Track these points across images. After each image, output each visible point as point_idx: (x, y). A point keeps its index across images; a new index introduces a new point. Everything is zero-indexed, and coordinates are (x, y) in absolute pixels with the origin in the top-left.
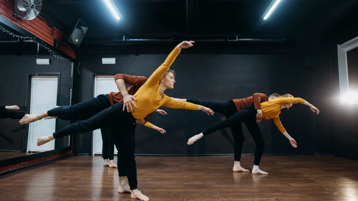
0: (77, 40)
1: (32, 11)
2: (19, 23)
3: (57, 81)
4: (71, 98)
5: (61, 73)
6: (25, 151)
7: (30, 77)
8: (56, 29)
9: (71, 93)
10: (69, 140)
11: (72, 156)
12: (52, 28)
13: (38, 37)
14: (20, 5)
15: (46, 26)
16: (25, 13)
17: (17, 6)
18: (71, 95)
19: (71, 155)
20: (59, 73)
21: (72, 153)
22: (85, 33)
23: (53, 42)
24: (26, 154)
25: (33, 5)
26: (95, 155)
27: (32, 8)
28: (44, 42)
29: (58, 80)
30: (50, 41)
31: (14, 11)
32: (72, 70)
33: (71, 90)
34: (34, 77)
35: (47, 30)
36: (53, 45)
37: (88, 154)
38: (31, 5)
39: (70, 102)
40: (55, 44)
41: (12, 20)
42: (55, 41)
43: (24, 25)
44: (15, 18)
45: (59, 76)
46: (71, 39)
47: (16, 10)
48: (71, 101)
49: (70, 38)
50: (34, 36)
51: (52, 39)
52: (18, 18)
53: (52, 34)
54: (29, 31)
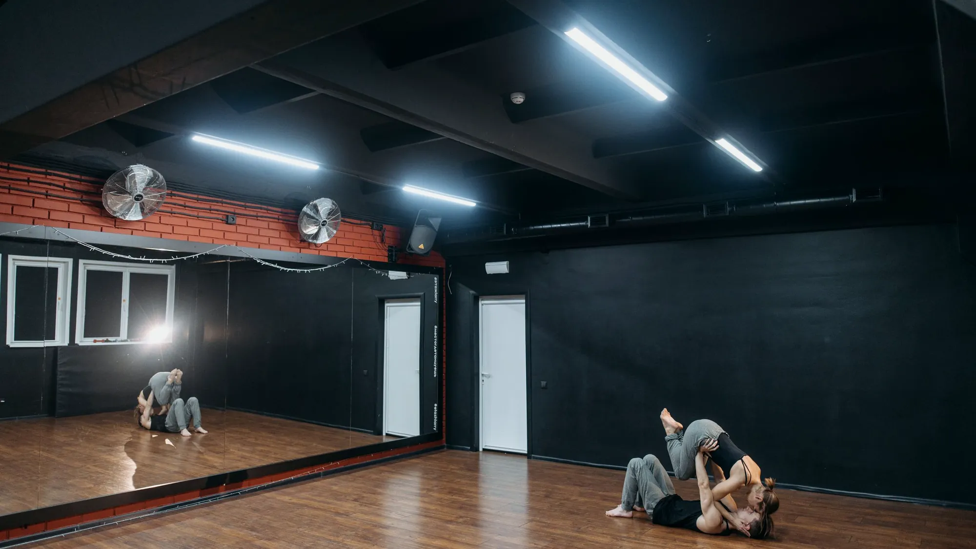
0: (422, 246)
1: (324, 230)
2: (314, 248)
3: (420, 307)
4: (435, 343)
5: (424, 294)
6: (380, 433)
7: (382, 302)
8: (389, 227)
9: (435, 334)
10: (435, 420)
11: (445, 449)
12: (379, 229)
13: (351, 257)
14: (306, 226)
15: (370, 231)
16: (316, 236)
17: (302, 231)
18: (435, 337)
19: (442, 447)
20: (421, 294)
21: (445, 444)
22: (437, 230)
23: (386, 253)
24: (382, 439)
25: (324, 221)
26: (484, 450)
27: (323, 225)
28: (364, 261)
29: (421, 305)
30: (378, 255)
31: (300, 235)
32: (435, 291)
33: (436, 327)
34: (388, 302)
35: (372, 238)
36: (386, 260)
37: (469, 448)
38: (322, 221)
39: (435, 351)
40: (390, 257)
41: (300, 248)
42: (390, 250)
43: (323, 246)
44: (305, 245)
45: (423, 298)
46: (410, 246)
47: (302, 234)
48: (435, 348)
49: (408, 245)
50: (343, 259)
51: (385, 250)
52: (309, 243)
53: (382, 241)
54: (334, 255)
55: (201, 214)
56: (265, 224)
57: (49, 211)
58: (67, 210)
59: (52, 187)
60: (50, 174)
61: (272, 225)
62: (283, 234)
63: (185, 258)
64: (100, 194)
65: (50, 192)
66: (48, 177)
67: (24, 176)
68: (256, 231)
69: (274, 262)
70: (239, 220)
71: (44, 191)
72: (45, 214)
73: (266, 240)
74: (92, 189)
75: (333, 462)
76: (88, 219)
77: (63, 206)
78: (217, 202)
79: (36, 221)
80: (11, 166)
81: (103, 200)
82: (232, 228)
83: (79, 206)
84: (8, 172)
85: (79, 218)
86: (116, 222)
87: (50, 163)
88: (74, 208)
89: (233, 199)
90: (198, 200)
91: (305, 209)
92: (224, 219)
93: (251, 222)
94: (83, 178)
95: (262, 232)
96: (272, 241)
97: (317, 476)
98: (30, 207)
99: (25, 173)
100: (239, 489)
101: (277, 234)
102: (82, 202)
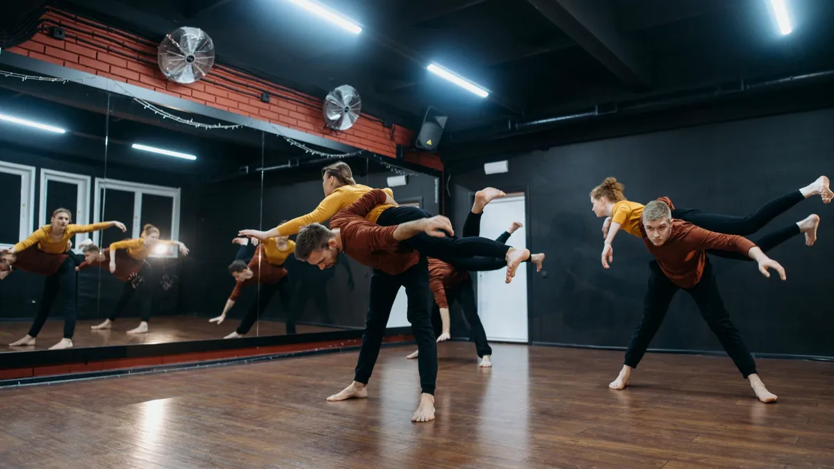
0: (429, 142)
1: (346, 116)
2: (335, 135)
5: (423, 198)
8: (397, 127)
12: (389, 127)
13: (366, 148)
14: (330, 112)
15: (381, 128)
16: (339, 122)
17: (327, 116)
20: (421, 198)
22: (443, 127)
23: (395, 150)
25: (347, 108)
27: (346, 111)
28: (377, 154)
30: (388, 150)
31: (324, 121)
32: (436, 192)
35: (382, 134)
36: (394, 156)
38: (344, 108)
40: (398, 154)
41: (323, 134)
42: (398, 148)
43: (343, 136)
44: (328, 131)
45: (421, 202)
46: (419, 142)
47: (326, 120)
49: (417, 141)
50: (360, 149)
51: (394, 147)
52: (332, 130)
53: (392, 139)
54: (351, 144)
55: (240, 89)
56: (294, 107)
57: (111, 65)
58: (125, 66)
59: (113, 44)
60: (112, 31)
61: (300, 109)
62: (309, 119)
63: (226, 127)
64: (155, 57)
65: (111, 48)
66: (110, 33)
67: (90, 29)
68: (286, 112)
69: (302, 143)
70: (273, 100)
71: (106, 46)
72: (106, 68)
73: (294, 122)
74: (148, 51)
75: (351, 339)
76: (144, 79)
77: (123, 63)
78: (253, 80)
79: (99, 72)
80: (78, 18)
81: (159, 62)
82: (266, 106)
83: (136, 64)
84: (75, 24)
85: (136, 76)
86: (169, 84)
87: (112, 22)
88: (131, 65)
89: (269, 80)
90: (237, 75)
91: (329, 97)
92: (260, 96)
93: (282, 103)
94: (140, 39)
95: (292, 114)
96: (300, 123)
97: (337, 351)
98: (94, 59)
99: (92, 28)
100: (272, 354)
101: (302, 117)
102: (139, 61)
